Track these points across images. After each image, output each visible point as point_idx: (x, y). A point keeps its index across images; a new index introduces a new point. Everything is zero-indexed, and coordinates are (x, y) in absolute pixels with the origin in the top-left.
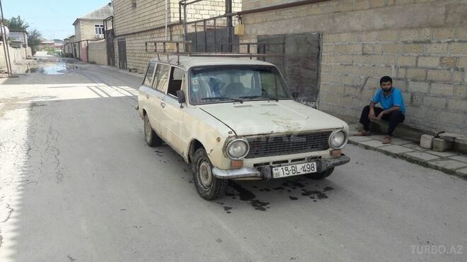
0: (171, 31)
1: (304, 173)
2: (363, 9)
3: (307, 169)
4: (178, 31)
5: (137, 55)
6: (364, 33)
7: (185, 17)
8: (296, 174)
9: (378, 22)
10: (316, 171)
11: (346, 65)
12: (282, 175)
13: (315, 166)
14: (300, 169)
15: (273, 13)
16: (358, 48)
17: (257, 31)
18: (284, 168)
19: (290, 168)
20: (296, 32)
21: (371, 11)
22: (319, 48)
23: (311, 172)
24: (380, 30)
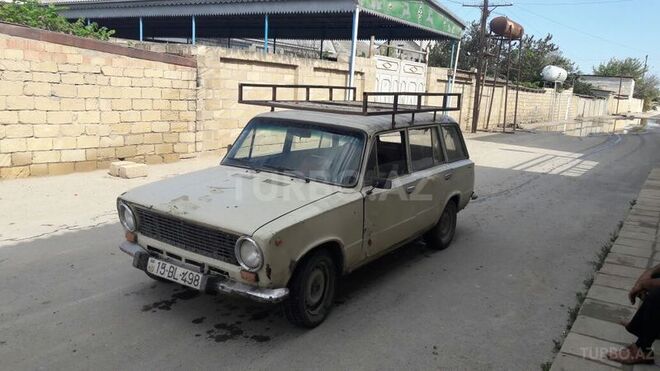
1: (182, 282)
3: (188, 280)
8: (172, 279)
10: (198, 287)
12: (154, 272)
13: (200, 281)
14: (179, 274)
18: (162, 263)
19: (168, 266)
23: (192, 286)
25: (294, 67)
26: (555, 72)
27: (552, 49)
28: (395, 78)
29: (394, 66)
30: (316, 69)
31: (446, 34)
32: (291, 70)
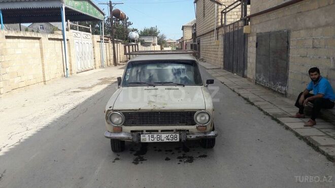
0: (218, 32)
1: (168, 141)
2: (314, 9)
3: (170, 138)
4: (222, 32)
5: (204, 49)
6: (314, 29)
7: (225, 21)
8: (160, 141)
9: (323, 20)
10: (178, 140)
11: (303, 57)
12: (147, 141)
13: (178, 137)
14: (164, 138)
15: (265, 15)
16: (310, 42)
17: (256, 30)
18: (150, 135)
19: (155, 136)
20: (276, 30)
21: (318, 10)
22: (288, 42)
23: (174, 140)
24: (323, 26)
25: (39, 39)
26: (134, 35)
27: (130, 24)
28: (80, 41)
29: (79, 35)
30: (49, 39)
31: (98, 18)
32: (37, 41)
